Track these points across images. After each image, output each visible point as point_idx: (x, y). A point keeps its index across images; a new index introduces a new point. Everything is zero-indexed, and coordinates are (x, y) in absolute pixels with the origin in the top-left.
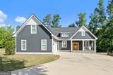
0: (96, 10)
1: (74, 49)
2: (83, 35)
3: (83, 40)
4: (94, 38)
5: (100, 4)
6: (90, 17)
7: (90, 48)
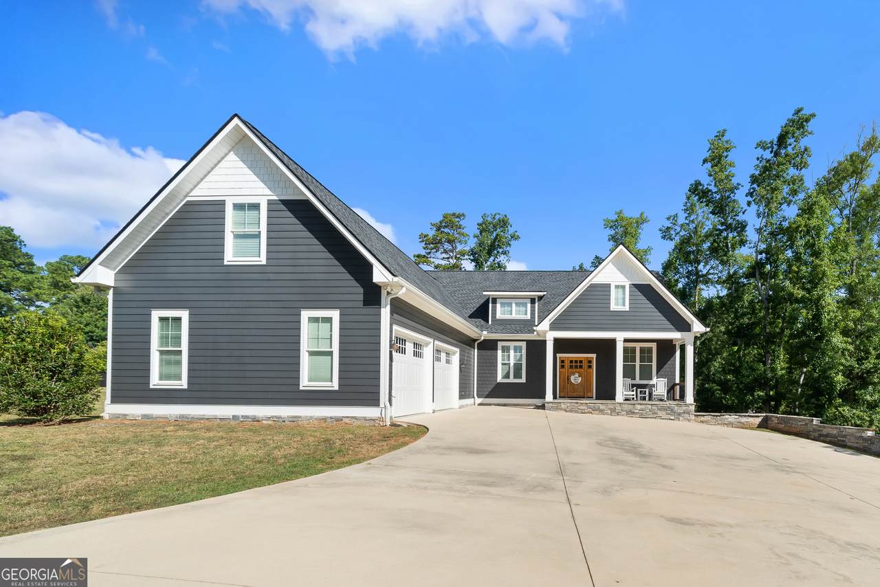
0: (697, 190)
1: (566, 392)
2: (619, 302)
3: (620, 336)
4: (684, 326)
5: (717, 159)
6: (666, 234)
7: (660, 386)
